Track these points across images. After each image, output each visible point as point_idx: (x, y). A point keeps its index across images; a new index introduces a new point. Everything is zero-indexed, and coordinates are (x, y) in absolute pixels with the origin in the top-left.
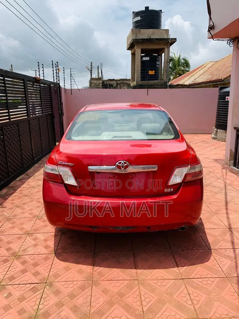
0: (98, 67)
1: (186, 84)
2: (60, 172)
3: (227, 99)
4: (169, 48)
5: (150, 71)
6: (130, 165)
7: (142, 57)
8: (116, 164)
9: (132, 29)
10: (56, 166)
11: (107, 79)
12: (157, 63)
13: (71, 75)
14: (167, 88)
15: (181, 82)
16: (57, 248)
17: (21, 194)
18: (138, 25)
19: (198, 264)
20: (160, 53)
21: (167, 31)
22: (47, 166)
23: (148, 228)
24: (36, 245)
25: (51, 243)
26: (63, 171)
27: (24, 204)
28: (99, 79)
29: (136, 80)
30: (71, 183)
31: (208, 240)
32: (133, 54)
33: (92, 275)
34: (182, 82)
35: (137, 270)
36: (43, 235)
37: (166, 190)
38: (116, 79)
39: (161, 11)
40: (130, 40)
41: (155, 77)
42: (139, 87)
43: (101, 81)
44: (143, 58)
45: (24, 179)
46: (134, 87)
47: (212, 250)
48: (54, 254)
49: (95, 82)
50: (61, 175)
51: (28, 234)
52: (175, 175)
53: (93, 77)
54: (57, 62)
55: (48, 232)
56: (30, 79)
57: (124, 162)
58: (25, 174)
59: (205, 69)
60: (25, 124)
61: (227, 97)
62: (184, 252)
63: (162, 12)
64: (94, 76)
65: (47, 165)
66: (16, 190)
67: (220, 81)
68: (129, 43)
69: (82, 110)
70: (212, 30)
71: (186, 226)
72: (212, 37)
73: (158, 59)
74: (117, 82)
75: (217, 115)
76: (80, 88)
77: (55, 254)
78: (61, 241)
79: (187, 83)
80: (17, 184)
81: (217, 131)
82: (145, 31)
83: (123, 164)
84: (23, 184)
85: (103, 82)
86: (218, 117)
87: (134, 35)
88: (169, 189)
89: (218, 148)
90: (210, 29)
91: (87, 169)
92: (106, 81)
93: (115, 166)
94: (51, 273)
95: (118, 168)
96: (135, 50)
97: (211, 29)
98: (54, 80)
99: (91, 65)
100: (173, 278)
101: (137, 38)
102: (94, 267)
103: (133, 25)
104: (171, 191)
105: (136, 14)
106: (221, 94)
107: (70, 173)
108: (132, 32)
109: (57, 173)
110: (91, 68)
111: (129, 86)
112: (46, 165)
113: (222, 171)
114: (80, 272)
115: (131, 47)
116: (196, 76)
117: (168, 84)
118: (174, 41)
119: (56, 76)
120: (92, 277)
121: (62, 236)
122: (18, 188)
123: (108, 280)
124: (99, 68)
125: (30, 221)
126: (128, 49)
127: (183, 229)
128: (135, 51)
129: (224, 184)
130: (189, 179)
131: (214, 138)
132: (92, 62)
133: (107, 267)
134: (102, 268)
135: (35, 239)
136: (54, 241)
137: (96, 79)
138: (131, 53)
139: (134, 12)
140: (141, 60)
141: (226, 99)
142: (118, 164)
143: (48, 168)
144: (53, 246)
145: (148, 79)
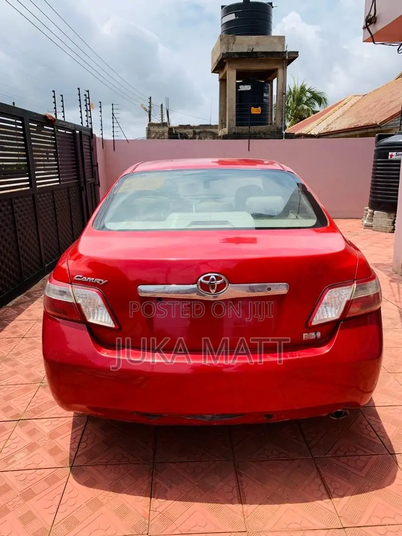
0: (162, 105)
1: (312, 134)
2: (77, 298)
3: (391, 157)
4: (284, 69)
5: (252, 108)
6: (229, 283)
7: (238, 85)
8: (199, 280)
9: (220, 35)
10: (70, 285)
11: (178, 125)
12: (265, 95)
13: (113, 115)
14: (282, 139)
15: (304, 131)
16: (76, 454)
17: (13, 333)
18: (231, 29)
19: (373, 491)
20: (269, 79)
21: (282, 39)
22: (51, 284)
23: (266, 416)
24: (31, 447)
25: (65, 443)
26: (85, 295)
27: (18, 354)
28: (164, 124)
29: (229, 125)
30: (101, 321)
31: (386, 433)
32: (223, 81)
33: (147, 521)
34: (306, 130)
35: (245, 506)
36: (49, 423)
37: (305, 336)
38: (192, 125)
39: (271, 4)
40: (218, 56)
41: (261, 119)
42: (232, 136)
43: (168, 128)
44: (240, 87)
45: (23, 303)
46: (225, 137)
47: (397, 455)
48: (69, 469)
49: (156, 129)
50: (79, 305)
51: (18, 420)
52: (326, 303)
53: (152, 121)
54: (88, 91)
55: (59, 416)
56: (35, 118)
57: (215, 276)
58: (24, 294)
59: (345, 108)
60: (25, 201)
61: (390, 153)
62: (339, 460)
63: (273, 5)
64: (154, 121)
65: (50, 282)
66: (6, 325)
67: (374, 126)
68: (215, 60)
69: (129, 171)
70: (372, 25)
71: (346, 409)
72: (373, 39)
73: (266, 88)
74: (195, 130)
75: (372, 185)
76: (129, 138)
77: (71, 467)
78: (85, 438)
79: (315, 132)
80: (8, 314)
81: (373, 214)
82: (244, 39)
83: (213, 280)
84: (19, 314)
85: (171, 129)
86: (376, 189)
87: (224, 47)
88: (313, 334)
89: (377, 243)
90: (368, 24)
91: (136, 291)
92: (175, 128)
93: (195, 286)
94: (60, 516)
95: (201, 288)
96: (226, 72)
97: (371, 23)
98: (82, 123)
99: (150, 103)
100: (323, 526)
101: (230, 51)
102: (152, 499)
103: (222, 30)
104: (316, 337)
105: (228, 10)
106: (379, 148)
107: (99, 301)
108: (221, 40)
109: (70, 300)
110: (150, 107)
111: (215, 136)
112: (48, 283)
113: (391, 286)
114: (122, 513)
115: (219, 67)
116: (330, 120)
117: (284, 132)
118: (294, 56)
119: (87, 116)
120: (147, 526)
121: (88, 425)
122: (10, 323)
123: (183, 533)
124: (163, 107)
125: (26, 390)
126: (214, 72)
127: (338, 415)
128: (225, 75)
129: (398, 312)
130: (355, 310)
131: (367, 226)
132: (150, 97)
133: (180, 500)
134: (169, 502)
135: (32, 433)
136: (70, 436)
137: (158, 125)
138: (218, 80)
139: (225, 6)
140: (237, 90)
141: (389, 157)
142: (203, 281)
143: (54, 290)
144: (68, 448)
145: (249, 122)
